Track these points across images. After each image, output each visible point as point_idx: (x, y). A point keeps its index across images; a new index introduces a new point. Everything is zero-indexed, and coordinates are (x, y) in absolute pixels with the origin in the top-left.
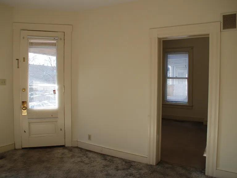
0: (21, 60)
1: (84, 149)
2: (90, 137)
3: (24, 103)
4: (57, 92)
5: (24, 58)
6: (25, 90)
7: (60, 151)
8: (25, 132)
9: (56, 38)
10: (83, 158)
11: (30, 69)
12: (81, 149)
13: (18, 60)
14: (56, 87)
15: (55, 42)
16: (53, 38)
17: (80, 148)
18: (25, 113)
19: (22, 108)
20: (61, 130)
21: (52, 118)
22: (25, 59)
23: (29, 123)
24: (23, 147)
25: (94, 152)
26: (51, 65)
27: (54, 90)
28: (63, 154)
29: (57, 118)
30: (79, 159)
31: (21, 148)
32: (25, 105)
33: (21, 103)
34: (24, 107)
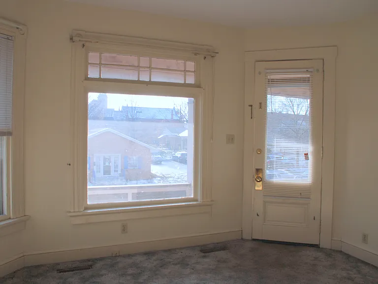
0: (256, 106)
1: (353, 257)
2: (365, 238)
3: (258, 171)
4: (310, 156)
5: (260, 103)
6: (260, 151)
7: (311, 253)
8: (258, 215)
9: (309, 70)
10: (350, 272)
11: (269, 120)
12: (348, 256)
13: (251, 106)
14: (309, 148)
15: (309, 76)
16: (305, 70)
17: (346, 254)
18: (259, 187)
19: (256, 179)
20: (314, 219)
21: (301, 198)
22: (262, 105)
23: (265, 202)
24: (254, 237)
25: (372, 265)
26: (293, 111)
27: (306, 153)
28: (316, 258)
29: (309, 198)
30: (344, 274)
31: (250, 238)
32: (260, 175)
33: (254, 170)
34: (258, 177)
